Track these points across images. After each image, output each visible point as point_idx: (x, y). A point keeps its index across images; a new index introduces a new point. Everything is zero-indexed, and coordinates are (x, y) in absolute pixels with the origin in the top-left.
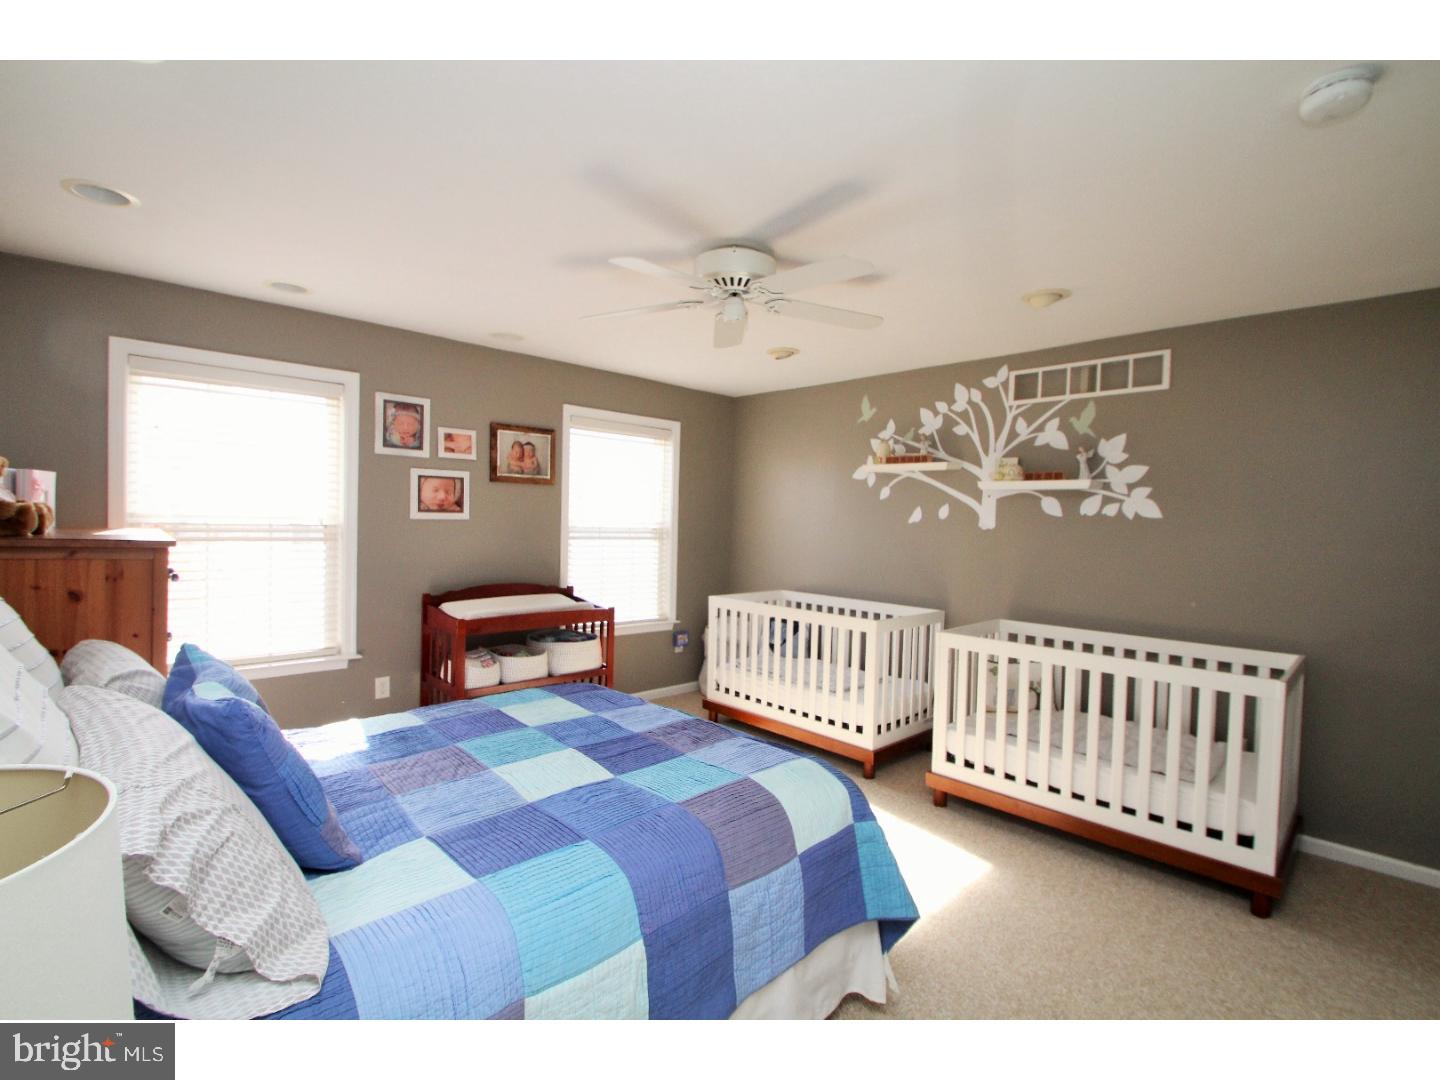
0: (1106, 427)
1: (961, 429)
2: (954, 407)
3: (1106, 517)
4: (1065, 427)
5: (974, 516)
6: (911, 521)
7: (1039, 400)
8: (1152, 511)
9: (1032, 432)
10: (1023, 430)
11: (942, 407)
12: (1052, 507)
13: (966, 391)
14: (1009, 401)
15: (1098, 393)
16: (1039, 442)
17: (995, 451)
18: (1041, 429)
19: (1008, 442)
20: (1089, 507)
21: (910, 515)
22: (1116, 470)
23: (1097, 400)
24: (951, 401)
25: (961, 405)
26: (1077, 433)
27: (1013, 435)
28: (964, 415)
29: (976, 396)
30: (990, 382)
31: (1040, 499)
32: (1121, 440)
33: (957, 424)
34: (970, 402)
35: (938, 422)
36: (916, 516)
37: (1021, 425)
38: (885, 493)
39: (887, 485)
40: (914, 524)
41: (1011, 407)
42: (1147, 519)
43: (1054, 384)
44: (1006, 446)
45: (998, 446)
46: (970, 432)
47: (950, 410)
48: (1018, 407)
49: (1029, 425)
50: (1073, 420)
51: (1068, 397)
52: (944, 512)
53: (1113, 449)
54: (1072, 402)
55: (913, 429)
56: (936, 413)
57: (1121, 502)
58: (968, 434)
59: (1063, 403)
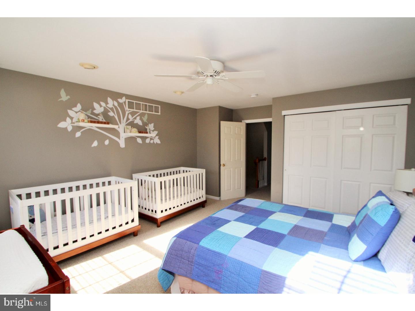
0: (150, 122)
1: (111, 114)
2: (108, 105)
3: (151, 143)
4: (141, 119)
5: (118, 144)
6: (93, 146)
7: (135, 110)
8: (159, 142)
9: (133, 119)
10: (131, 118)
11: (103, 104)
12: (139, 141)
13: (112, 101)
14: (127, 108)
15: (148, 112)
16: (135, 122)
17: (123, 123)
18: (135, 118)
19: (127, 121)
20: (148, 141)
21: (92, 143)
22: (152, 132)
23: (148, 114)
24: (107, 103)
25: (110, 105)
26: (144, 121)
27: (128, 119)
28: (112, 109)
29: (116, 104)
30: (120, 101)
31: (137, 138)
32: (153, 124)
33: (110, 112)
34: (114, 105)
35: (102, 110)
36: (95, 144)
37: (130, 116)
38: (78, 134)
39: (79, 131)
40: (94, 147)
41: (127, 110)
42: (158, 144)
43: (138, 107)
44: (126, 122)
45: (124, 122)
46: (115, 116)
47: (106, 106)
48: (129, 111)
49: (132, 117)
50: (143, 117)
51: (141, 111)
52: (107, 142)
53: (151, 126)
54: (142, 113)
55: (91, 110)
56: (101, 106)
57: (154, 139)
58: (114, 116)
59: (140, 113)
